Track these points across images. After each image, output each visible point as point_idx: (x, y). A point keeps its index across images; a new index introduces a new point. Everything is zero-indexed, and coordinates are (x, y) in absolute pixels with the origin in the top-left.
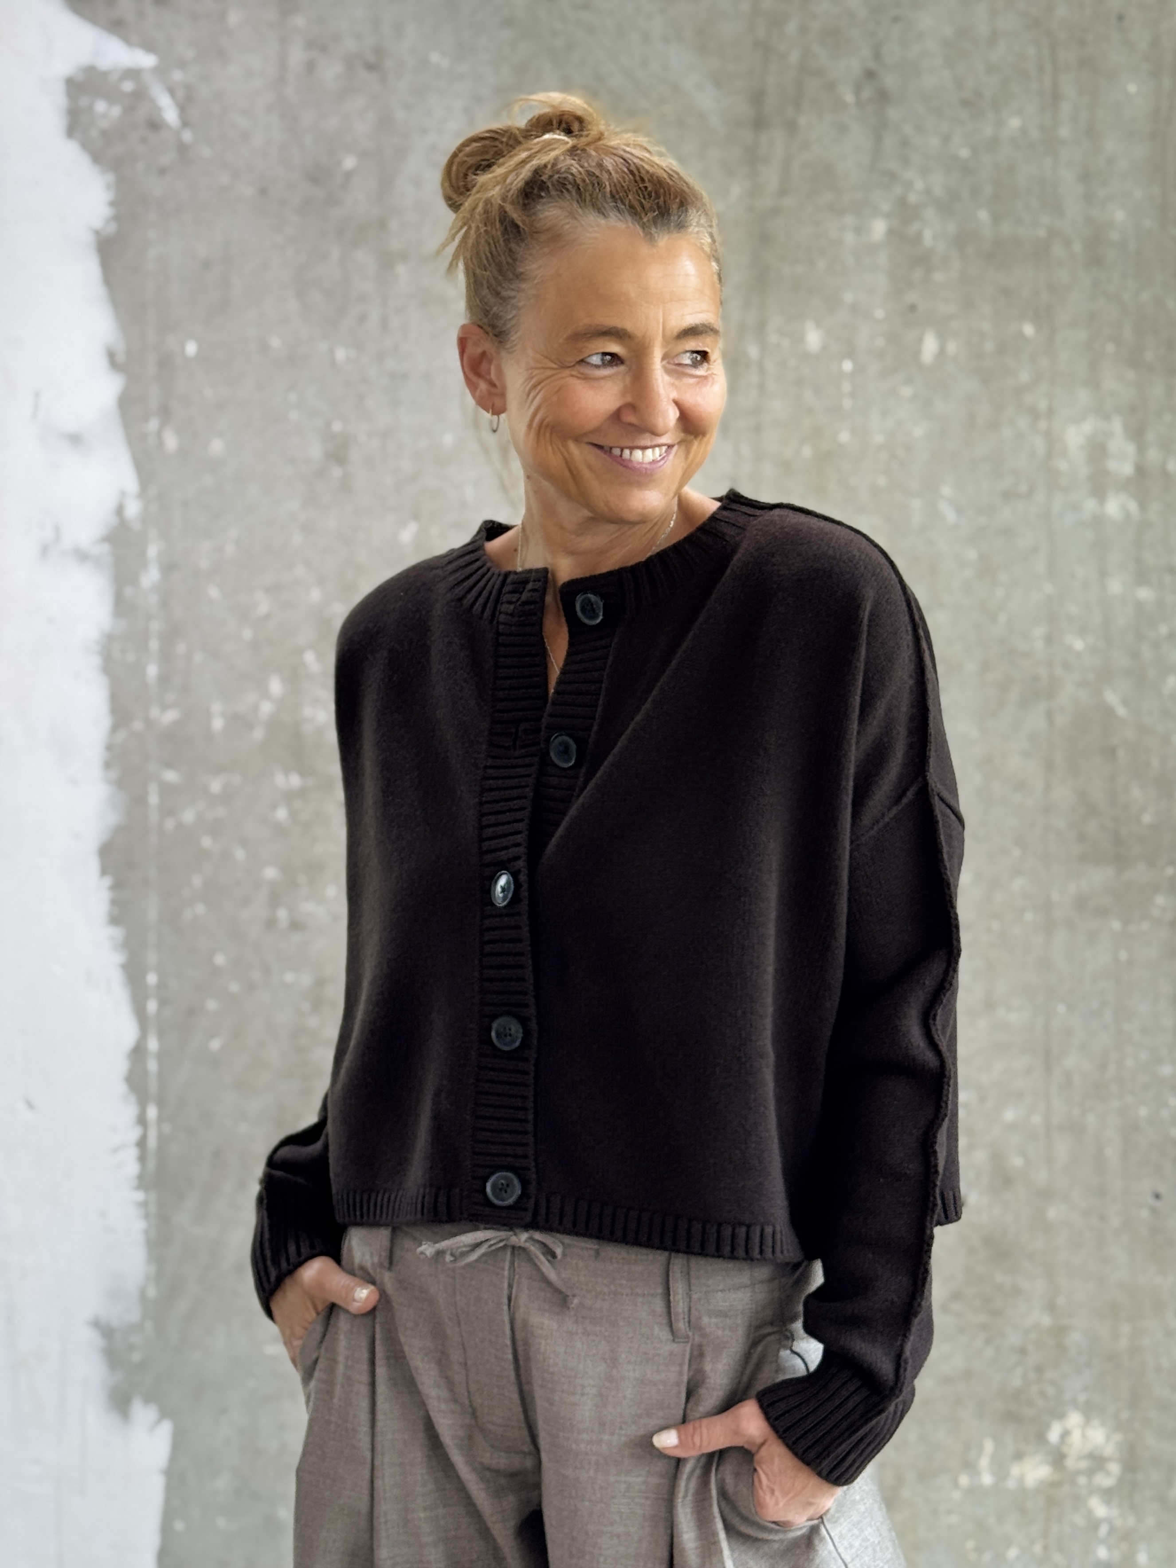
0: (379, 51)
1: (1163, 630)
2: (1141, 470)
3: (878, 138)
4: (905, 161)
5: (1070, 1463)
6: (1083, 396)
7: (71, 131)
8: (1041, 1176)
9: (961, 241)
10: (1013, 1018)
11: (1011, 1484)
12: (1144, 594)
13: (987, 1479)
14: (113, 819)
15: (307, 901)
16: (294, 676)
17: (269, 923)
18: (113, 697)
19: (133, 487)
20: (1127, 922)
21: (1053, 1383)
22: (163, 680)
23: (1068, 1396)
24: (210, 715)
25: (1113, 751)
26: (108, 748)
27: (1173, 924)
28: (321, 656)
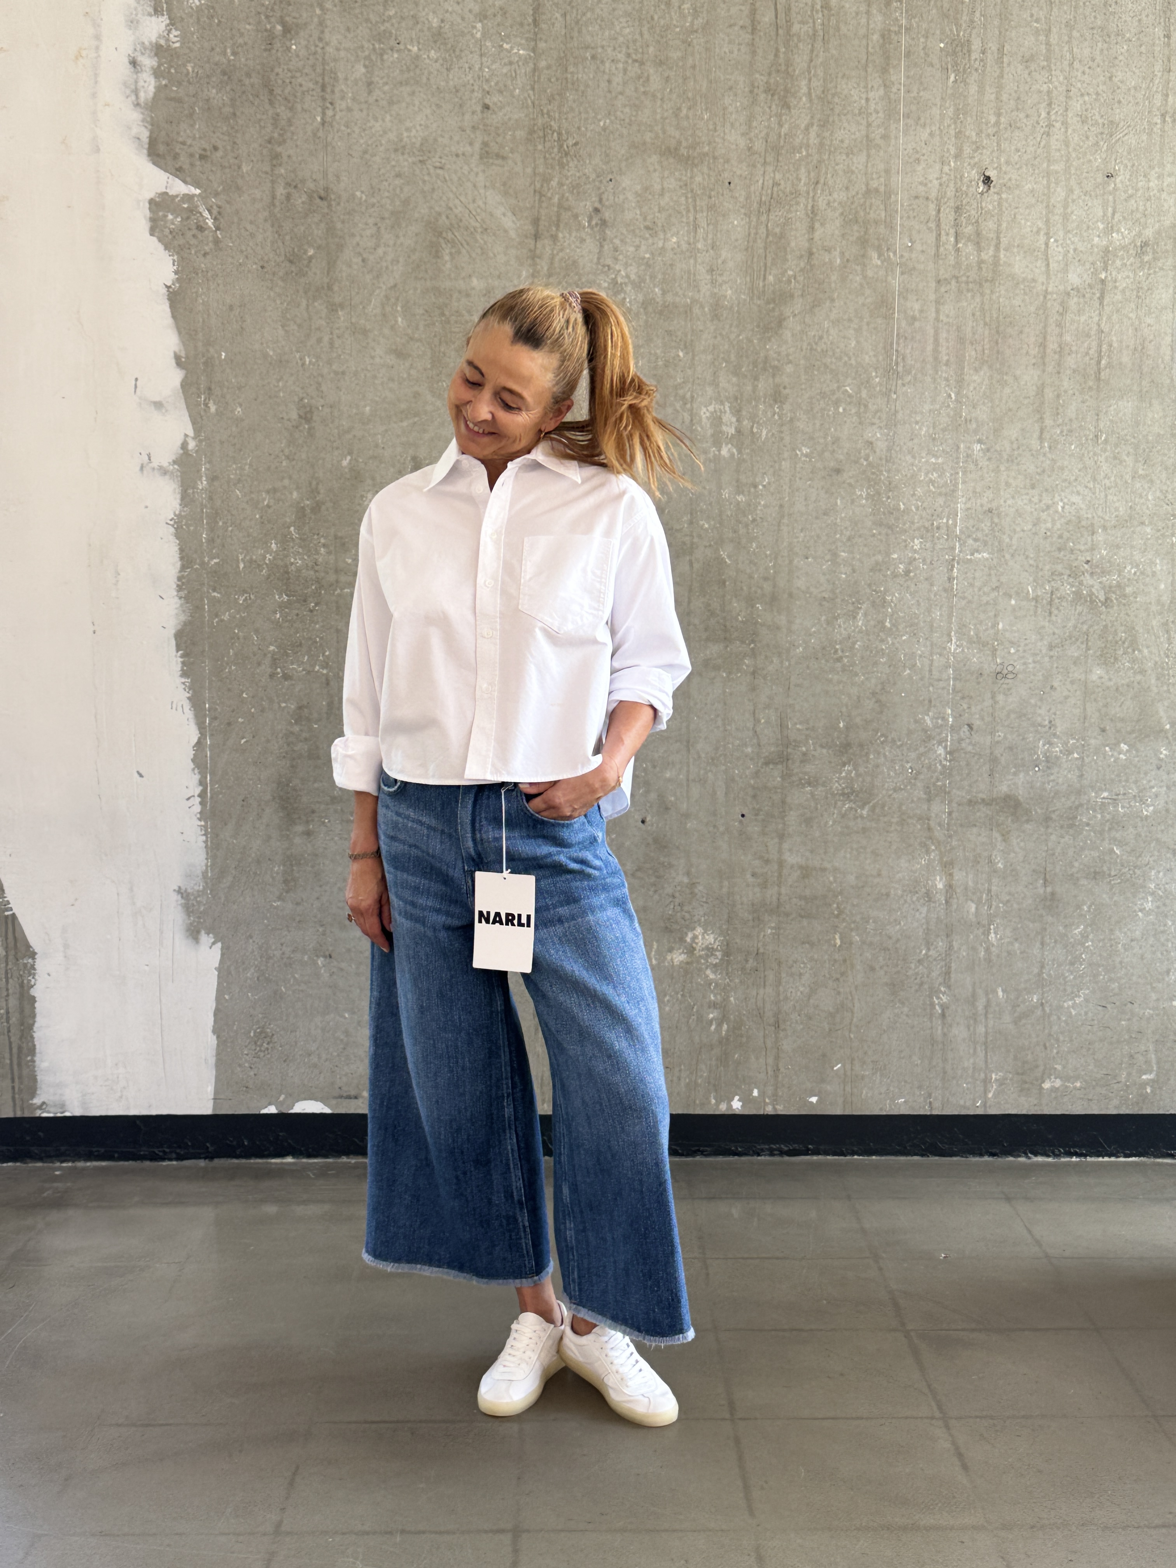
0: (327, 189)
1: (750, 517)
2: (739, 431)
3: (602, 246)
4: (616, 259)
5: (696, 952)
6: (710, 391)
7: (152, 232)
8: (684, 806)
9: (645, 304)
11: (666, 964)
12: (740, 498)
14: (183, 618)
15: (292, 664)
16: (284, 540)
17: (272, 676)
18: (181, 550)
19: (191, 433)
20: (730, 673)
21: (689, 912)
22: (211, 541)
23: (696, 919)
24: (238, 561)
25: (724, 582)
26: (179, 579)
27: (754, 673)
28: (299, 529)
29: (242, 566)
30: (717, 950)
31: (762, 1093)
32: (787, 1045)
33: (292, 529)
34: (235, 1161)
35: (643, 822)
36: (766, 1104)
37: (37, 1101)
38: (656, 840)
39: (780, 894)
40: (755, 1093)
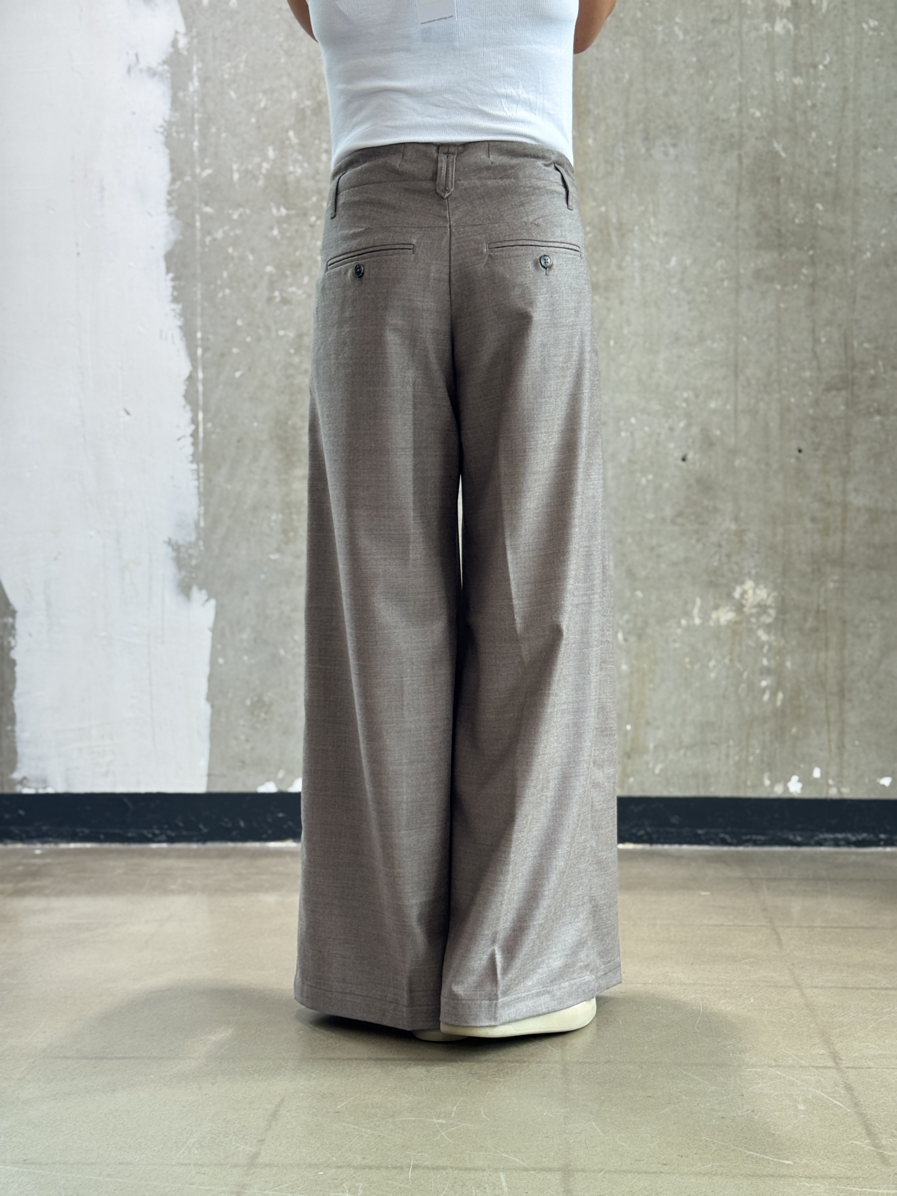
1: (809, 103)
5: (746, 610)
8: (731, 441)
10: (715, 345)
11: (712, 623)
12: (797, 81)
13: (697, 621)
14: (173, 237)
15: (291, 285)
16: (282, 146)
17: (270, 300)
18: (172, 161)
19: (182, 29)
20: (785, 285)
21: (737, 563)
22: (203, 150)
23: (745, 571)
24: (231, 171)
25: (778, 179)
26: (170, 193)
27: (813, 285)
28: (298, 133)
29: (236, 176)
30: (770, 607)
31: (825, 775)
32: (853, 718)
33: (291, 134)
34: (230, 845)
35: (684, 459)
36: (829, 786)
37: (17, 775)
38: (699, 481)
39: (844, 541)
40: (817, 773)
